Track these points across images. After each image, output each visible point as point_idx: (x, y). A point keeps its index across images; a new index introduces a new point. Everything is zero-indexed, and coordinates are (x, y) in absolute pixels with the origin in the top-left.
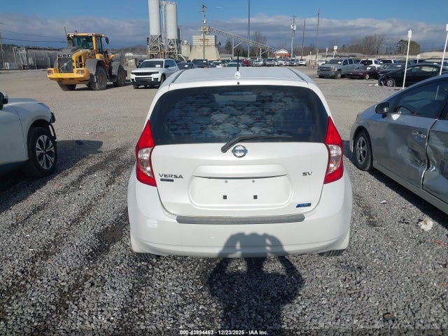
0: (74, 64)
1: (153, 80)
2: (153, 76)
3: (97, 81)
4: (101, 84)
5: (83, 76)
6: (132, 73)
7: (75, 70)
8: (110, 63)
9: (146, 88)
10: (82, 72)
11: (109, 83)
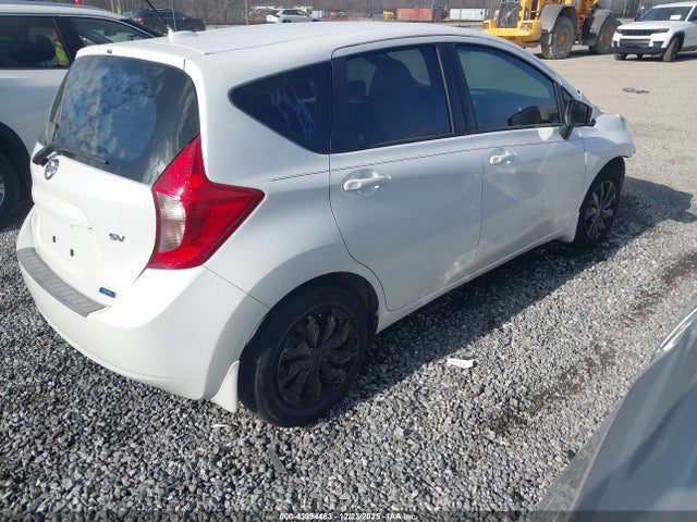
0: (521, 14)
1: (651, 45)
2: (654, 38)
3: (551, 45)
4: (558, 48)
5: (527, 34)
6: (618, 31)
7: (519, 24)
8: (593, 12)
9: (640, 58)
10: (530, 26)
11: (578, 47)
